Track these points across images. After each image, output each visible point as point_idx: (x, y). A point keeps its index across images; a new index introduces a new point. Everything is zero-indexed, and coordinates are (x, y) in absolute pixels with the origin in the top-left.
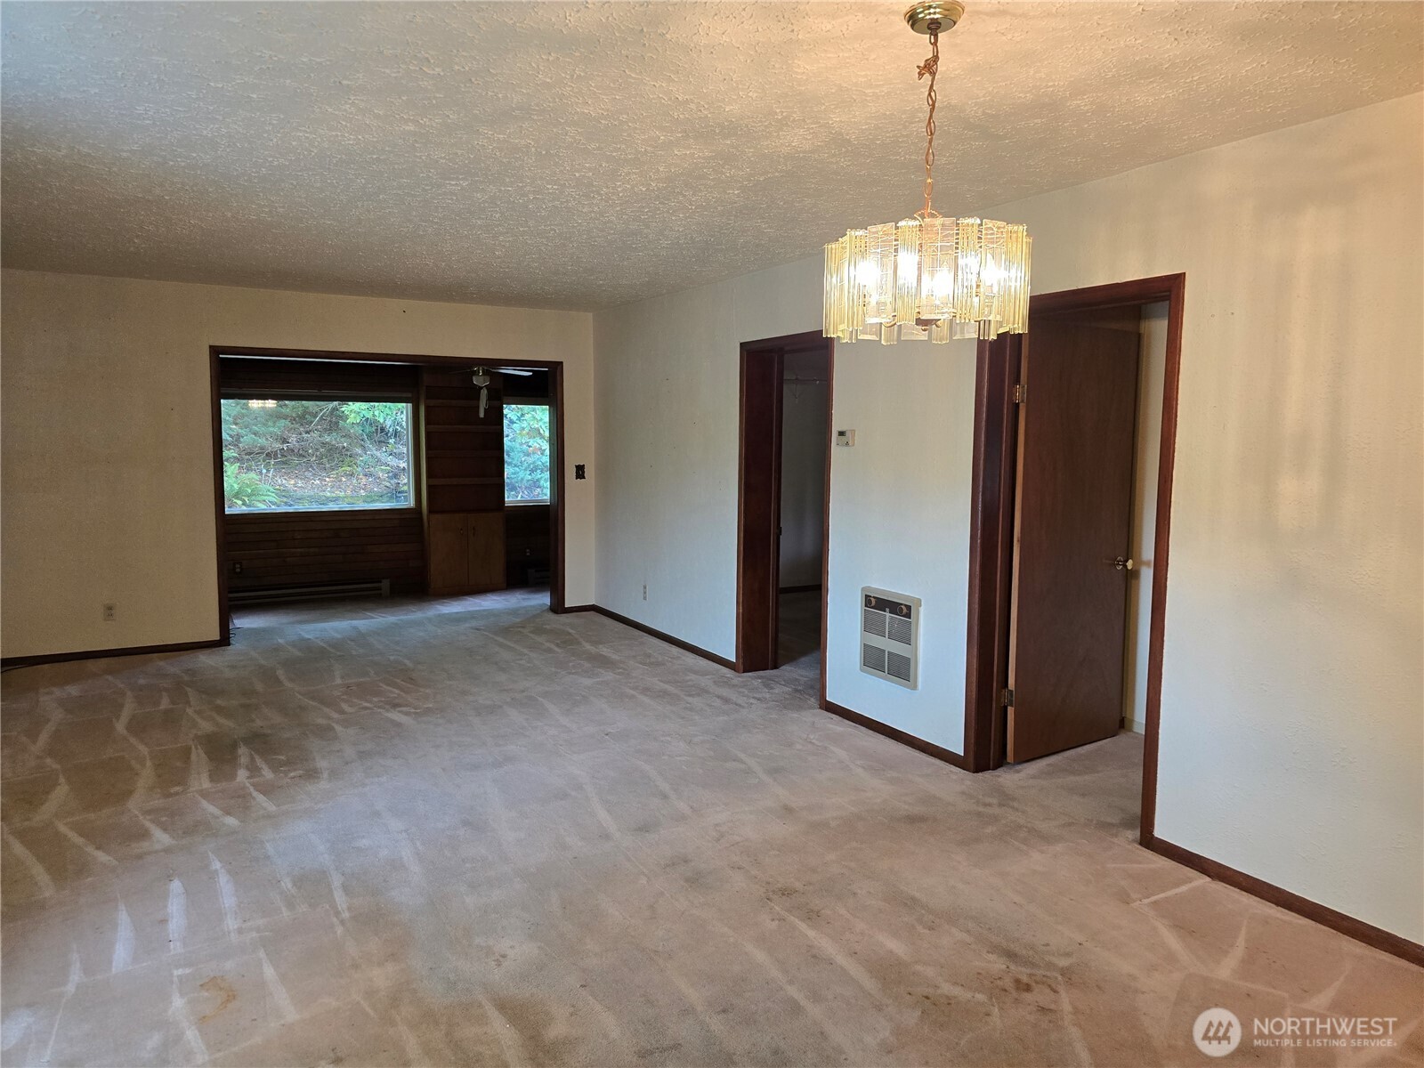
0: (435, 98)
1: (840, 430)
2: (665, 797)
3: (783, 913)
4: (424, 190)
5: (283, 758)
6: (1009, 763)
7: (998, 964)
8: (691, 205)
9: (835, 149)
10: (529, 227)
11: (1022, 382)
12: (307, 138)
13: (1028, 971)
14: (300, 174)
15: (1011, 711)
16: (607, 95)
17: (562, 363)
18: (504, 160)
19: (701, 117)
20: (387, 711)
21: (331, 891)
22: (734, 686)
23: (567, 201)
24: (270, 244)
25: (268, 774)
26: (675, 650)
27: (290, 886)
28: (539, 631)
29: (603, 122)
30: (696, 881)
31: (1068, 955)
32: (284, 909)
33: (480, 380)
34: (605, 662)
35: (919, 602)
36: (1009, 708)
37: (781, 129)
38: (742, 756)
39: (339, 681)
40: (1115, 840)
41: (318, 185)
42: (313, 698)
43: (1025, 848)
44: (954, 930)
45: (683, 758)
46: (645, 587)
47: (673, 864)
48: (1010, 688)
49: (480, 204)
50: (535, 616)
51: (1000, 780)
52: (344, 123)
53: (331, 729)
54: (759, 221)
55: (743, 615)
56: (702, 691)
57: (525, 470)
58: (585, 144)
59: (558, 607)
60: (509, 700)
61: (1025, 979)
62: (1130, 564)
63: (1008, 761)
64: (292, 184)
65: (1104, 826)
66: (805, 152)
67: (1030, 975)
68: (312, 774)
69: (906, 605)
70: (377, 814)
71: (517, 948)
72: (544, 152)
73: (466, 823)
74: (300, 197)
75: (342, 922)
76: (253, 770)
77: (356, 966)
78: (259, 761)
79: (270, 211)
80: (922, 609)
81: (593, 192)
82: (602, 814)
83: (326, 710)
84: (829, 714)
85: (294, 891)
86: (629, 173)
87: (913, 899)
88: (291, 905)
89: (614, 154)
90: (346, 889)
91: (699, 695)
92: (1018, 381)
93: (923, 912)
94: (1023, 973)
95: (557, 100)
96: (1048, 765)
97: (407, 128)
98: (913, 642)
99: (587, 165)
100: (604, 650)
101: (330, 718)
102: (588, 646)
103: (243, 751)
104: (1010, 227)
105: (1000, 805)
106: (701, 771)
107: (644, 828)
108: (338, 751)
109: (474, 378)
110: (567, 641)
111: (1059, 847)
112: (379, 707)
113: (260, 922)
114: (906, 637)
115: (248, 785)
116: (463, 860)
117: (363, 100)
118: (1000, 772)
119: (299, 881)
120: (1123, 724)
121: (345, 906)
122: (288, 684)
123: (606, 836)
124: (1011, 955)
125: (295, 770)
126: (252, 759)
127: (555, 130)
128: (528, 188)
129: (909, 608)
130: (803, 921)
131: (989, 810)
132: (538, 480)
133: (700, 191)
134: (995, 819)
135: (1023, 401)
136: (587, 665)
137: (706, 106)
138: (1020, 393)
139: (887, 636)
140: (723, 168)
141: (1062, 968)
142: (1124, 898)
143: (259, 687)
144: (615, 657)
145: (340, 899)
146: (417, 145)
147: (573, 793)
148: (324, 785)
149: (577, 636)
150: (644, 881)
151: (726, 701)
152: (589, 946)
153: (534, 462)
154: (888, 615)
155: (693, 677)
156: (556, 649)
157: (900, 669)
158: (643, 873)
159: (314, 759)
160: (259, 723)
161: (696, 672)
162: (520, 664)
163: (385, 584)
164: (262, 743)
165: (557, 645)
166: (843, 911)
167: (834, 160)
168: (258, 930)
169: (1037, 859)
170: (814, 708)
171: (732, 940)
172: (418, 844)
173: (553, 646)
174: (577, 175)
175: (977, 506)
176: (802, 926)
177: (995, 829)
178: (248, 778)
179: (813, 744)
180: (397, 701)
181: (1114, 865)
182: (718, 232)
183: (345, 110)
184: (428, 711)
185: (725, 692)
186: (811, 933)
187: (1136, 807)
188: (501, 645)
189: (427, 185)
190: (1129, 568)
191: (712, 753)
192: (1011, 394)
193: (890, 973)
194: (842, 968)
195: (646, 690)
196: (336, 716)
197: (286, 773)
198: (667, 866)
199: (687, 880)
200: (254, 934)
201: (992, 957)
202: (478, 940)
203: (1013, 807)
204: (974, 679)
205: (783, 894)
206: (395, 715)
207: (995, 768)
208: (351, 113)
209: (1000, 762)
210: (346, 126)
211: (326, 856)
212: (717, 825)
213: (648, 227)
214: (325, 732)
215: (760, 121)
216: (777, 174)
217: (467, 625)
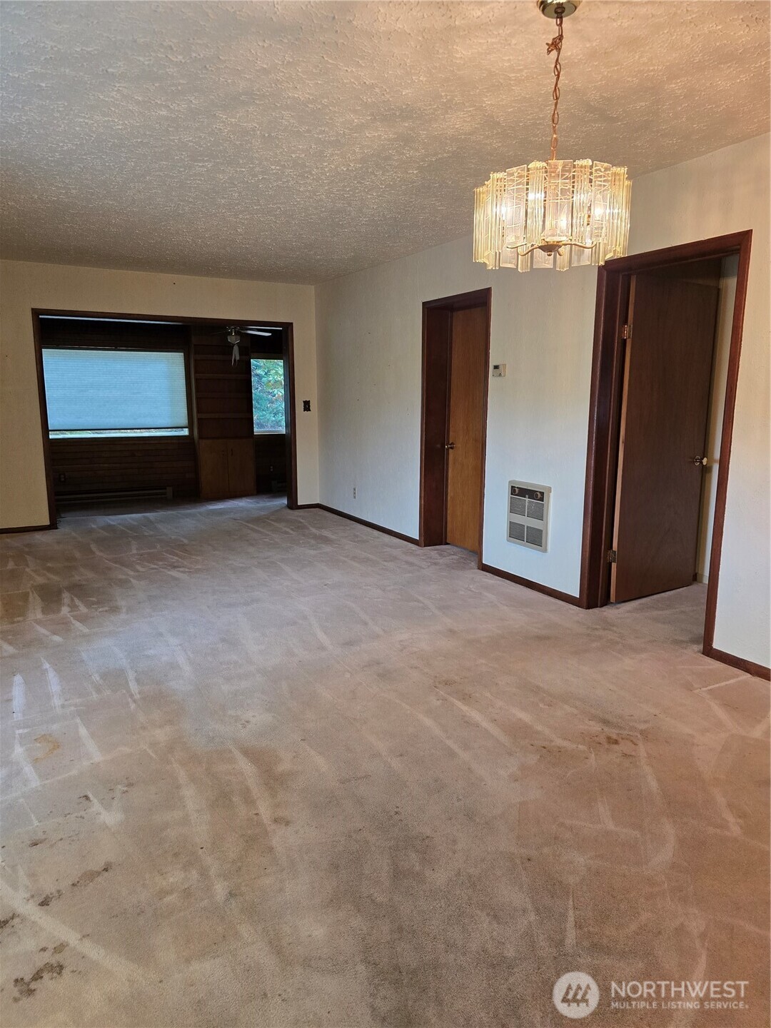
0: (179, 84)
1: (495, 364)
2: (366, 624)
3: (445, 695)
4: (180, 172)
5: (94, 599)
6: (612, 603)
7: (596, 727)
8: (381, 184)
9: (488, 131)
10: (261, 205)
11: (629, 324)
12: (87, 124)
13: (617, 732)
14: (85, 157)
15: (614, 565)
16: (311, 80)
17: (292, 323)
18: (237, 143)
19: (384, 101)
20: (169, 570)
21: (127, 682)
22: (417, 555)
23: (288, 181)
24: (69, 223)
25: (83, 609)
26: (376, 533)
27: (98, 679)
28: (278, 520)
29: (310, 106)
30: (385, 676)
31: (645, 722)
32: (94, 693)
33: (233, 339)
34: (326, 540)
35: (549, 489)
36: (613, 564)
37: (447, 113)
38: (421, 598)
39: (134, 551)
40: (685, 651)
41: (100, 168)
42: (116, 563)
43: (620, 656)
44: (566, 706)
45: (380, 600)
46: (355, 489)
47: (369, 665)
48: (614, 549)
49: (222, 184)
50: (277, 511)
51: (605, 613)
52: (113, 109)
53: (127, 581)
54: (434, 199)
55: (424, 505)
56: (394, 559)
57: (270, 413)
58: (297, 127)
59: (293, 505)
60: (256, 563)
61: (614, 737)
62: (705, 461)
63: (611, 601)
64: (79, 167)
65: (676, 642)
66: (465, 134)
67: (618, 734)
68: (115, 610)
69: (540, 492)
70: (161, 634)
71: (257, 717)
72: (267, 135)
73: (223, 640)
74: (87, 179)
75: (135, 701)
76: (73, 607)
77: (144, 728)
78: (77, 601)
79: (66, 193)
80: (552, 494)
81: (307, 172)
82: (321, 636)
83: (126, 569)
84: (485, 573)
85: (101, 682)
86: (333, 155)
87: (538, 687)
88: (98, 691)
89: (320, 136)
90: (138, 680)
91: (391, 561)
92: (626, 322)
93: (545, 695)
94: (613, 733)
95: (273, 85)
96: (640, 604)
97: (161, 113)
98: (544, 519)
99: (301, 147)
100: (325, 533)
101: (128, 575)
102: (314, 530)
103: (66, 596)
104: (614, 169)
105: (604, 629)
106: (391, 608)
107: (349, 644)
108: (133, 596)
109: (229, 337)
110: (300, 527)
111: (644, 656)
112: (163, 568)
113: (78, 701)
114: (540, 514)
115: (69, 616)
116: (221, 663)
117: (125, 87)
118: (603, 609)
119: (104, 676)
120: (695, 578)
121: (137, 691)
122: (99, 553)
123: (322, 648)
124: (605, 722)
125: (102, 607)
126: (72, 600)
127: (273, 114)
128: (257, 169)
129: (542, 494)
130: (460, 700)
131: (597, 633)
132: (279, 421)
133: (388, 171)
134: (600, 638)
135: (629, 337)
136: (313, 542)
137: (388, 91)
138: (627, 332)
139: (526, 515)
140: (404, 149)
141: (642, 730)
142: (689, 687)
143: (78, 555)
144: (333, 537)
145: (134, 687)
146: (170, 129)
147: (300, 622)
148: (123, 616)
149: (306, 524)
150: (348, 675)
151: (411, 564)
152: (308, 716)
153: (277, 408)
154: (527, 500)
155: (388, 549)
156: (292, 532)
157: (535, 539)
158: (348, 671)
159: (116, 600)
160: (77, 578)
161: (391, 547)
162: (264, 541)
163: (169, 491)
164: (79, 590)
165: (292, 529)
166: (488, 695)
167: (488, 142)
168: (76, 705)
169: (628, 662)
170: (471, 568)
171: (409, 712)
172: (189, 653)
173: (288, 530)
174: (293, 156)
175: (593, 416)
176: (459, 704)
177: (599, 644)
178: (69, 612)
179: (472, 591)
180: (176, 564)
181: (683, 667)
182: (404, 209)
183: (113, 97)
184: (198, 571)
185: (411, 559)
186: (465, 708)
187: (701, 630)
188: (252, 529)
189: (181, 167)
190: (705, 464)
191: (399, 597)
192: (621, 332)
193: (518, 732)
194: (485, 729)
195: (354, 558)
196: (132, 573)
197: (96, 609)
198: (366, 666)
199: (379, 675)
200: (72, 708)
201: (592, 723)
202: (231, 712)
203: (612, 631)
204: (588, 542)
205: (446, 684)
206: (174, 573)
207: (601, 606)
208: (117, 100)
209: (606, 602)
210: (115, 112)
211: (124, 660)
212: (401, 641)
213: (350, 205)
214: (123, 583)
215: (430, 105)
216: (445, 155)
217: (227, 516)
